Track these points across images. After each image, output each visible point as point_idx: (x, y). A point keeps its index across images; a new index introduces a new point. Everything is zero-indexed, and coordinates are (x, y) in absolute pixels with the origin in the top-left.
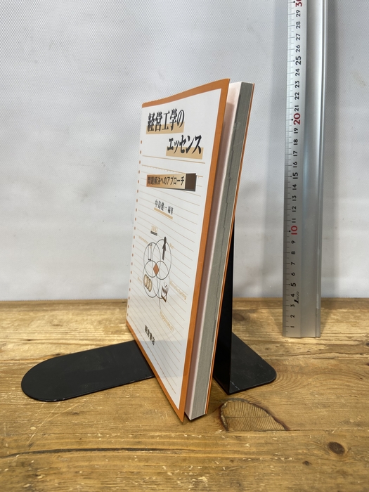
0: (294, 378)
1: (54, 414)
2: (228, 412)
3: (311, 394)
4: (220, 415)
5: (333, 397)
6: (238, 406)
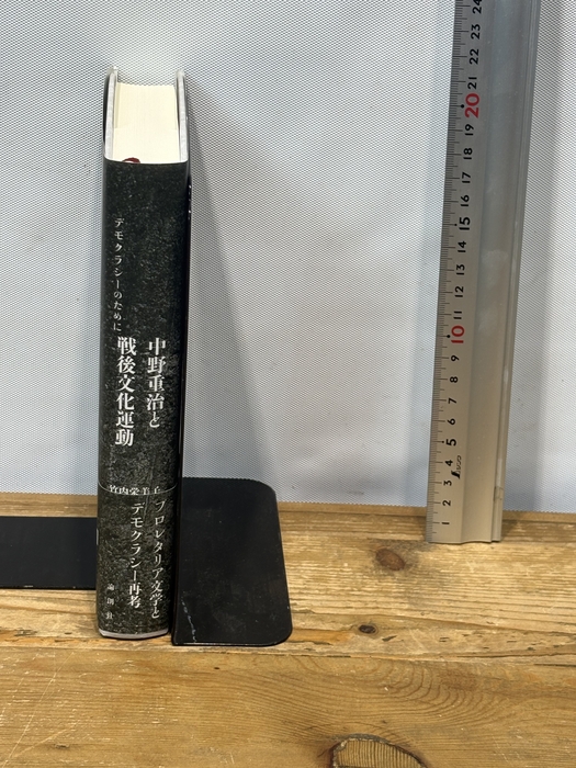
0: (485, 702)
1: (23, 746)
2: (346, 758)
3: (509, 734)
4: (332, 762)
5: (549, 742)
6: (366, 748)
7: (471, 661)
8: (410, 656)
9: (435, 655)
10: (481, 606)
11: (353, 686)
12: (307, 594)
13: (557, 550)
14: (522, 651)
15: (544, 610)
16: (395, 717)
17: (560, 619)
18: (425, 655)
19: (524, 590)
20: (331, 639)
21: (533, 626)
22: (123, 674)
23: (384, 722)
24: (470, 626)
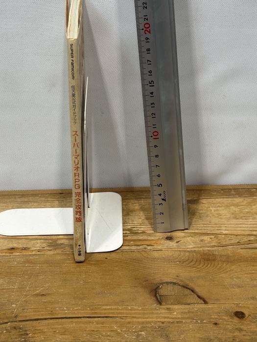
0: (220, 265)
1: (26, 296)
2: (162, 292)
3: (230, 278)
4: (156, 294)
5: (248, 280)
6: (170, 287)
7: (214, 249)
8: (187, 248)
9: (198, 247)
10: (218, 226)
11: (164, 262)
12: (143, 225)
13: (249, 200)
14: (235, 243)
15: (244, 226)
16: (182, 274)
17: (251, 229)
18: (194, 247)
19: (235, 218)
20: (154, 243)
21: (239, 233)
22: (67, 263)
23: (178, 276)
24: (213, 234)
